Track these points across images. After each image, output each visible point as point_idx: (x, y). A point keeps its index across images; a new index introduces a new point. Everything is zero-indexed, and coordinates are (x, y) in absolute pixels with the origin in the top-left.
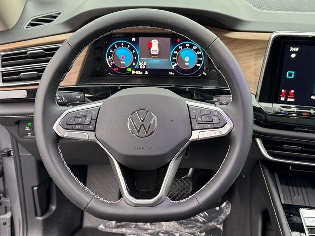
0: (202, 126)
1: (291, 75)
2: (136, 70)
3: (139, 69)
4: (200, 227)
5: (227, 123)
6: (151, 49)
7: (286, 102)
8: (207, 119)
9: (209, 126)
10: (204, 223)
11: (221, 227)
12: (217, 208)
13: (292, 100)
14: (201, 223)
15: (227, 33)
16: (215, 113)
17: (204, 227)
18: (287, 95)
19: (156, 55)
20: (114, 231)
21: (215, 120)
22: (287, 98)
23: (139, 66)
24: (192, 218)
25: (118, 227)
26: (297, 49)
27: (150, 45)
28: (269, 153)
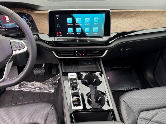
0: (16, 49)
1: (58, 26)
2: (2, 29)
3: (3, 29)
4: (50, 83)
5: (25, 47)
6: (6, 20)
7: (59, 36)
8: (18, 46)
9: (19, 49)
10: (52, 82)
11: (57, 82)
12: (57, 76)
13: (61, 35)
14: (51, 82)
15: (34, 11)
16: (20, 43)
17: (52, 83)
18: (59, 34)
19: (9, 22)
20: (19, 90)
21: (21, 46)
22: (59, 35)
23: (3, 27)
24: (46, 81)
25: (20, 88)
26: (58, 16)
27: (5, 18)
28: (58, 56)
